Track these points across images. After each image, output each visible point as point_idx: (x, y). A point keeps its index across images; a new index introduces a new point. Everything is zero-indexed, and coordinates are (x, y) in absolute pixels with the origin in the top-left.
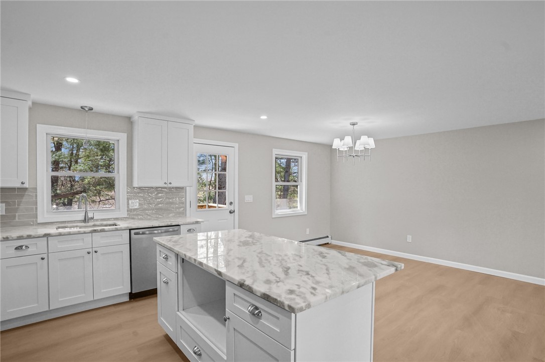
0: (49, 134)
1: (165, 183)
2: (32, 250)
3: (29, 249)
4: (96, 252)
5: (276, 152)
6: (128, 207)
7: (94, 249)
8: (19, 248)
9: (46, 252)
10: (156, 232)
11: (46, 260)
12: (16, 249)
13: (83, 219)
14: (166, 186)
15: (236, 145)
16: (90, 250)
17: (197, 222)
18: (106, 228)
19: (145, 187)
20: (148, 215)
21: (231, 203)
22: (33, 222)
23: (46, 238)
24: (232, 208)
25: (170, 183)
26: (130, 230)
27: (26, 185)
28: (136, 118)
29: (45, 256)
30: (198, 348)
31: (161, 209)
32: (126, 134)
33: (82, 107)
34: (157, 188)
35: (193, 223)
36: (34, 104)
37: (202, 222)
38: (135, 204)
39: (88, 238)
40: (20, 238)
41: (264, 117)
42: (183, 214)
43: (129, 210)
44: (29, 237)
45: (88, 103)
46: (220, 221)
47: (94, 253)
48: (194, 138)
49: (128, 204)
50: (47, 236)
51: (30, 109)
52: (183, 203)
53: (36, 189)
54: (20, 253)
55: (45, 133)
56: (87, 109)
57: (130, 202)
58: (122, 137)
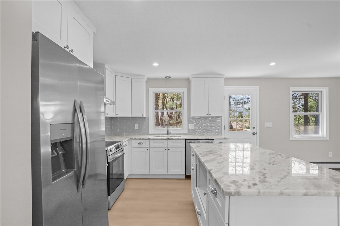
0: (154, 92)
1: (207, 114)
2: (144, 145)
3: (143, 145)
4: (169, 150)
5: (292, 89)
6: (188, 128)
7: (168, 148)
8: (139, 143)
9: (149, 147)
10: (196, 142)
11: (148, 150)
12: (139, 144)
13: (167, 133)
14: (207, 116)
15: (258, 88)
16: (166, 148)
17: (225, 138)
18: (174, 138)
19: (197, 117)
20: (198, 132)
21: (254, 128)
22: (147, 133)
23: (148, 140)
24: (254, 131)
25: (210, 114)
26: (186, 140)
27: (145, 116)
28: (191, 78)
29: (148, 148)
30: (200, 211)
31: (206, 130)
32: (187, 88)
33: (166, 77)
34: (204, 117)
35: (222, 139)
36: (148, 79)
37: (229, 138)
38: (191, 126)
39: (165, 142)
40: (140, 139)
41: (273, 64)
42: (220, 133)
43: (189, 130)
44: (143, 139)
45: (168, 75)
46: (245, 139)
47: (168, 150)
48: (225, 86)
49: (188, 126)
50: (149, 139)
51: (147, 82)
52: (220, 127)
53: (149, 118)
54: (140, 146)
55: (152, 91)
56: (168, 78)
57: (189, 125)
58: (185, 90)
